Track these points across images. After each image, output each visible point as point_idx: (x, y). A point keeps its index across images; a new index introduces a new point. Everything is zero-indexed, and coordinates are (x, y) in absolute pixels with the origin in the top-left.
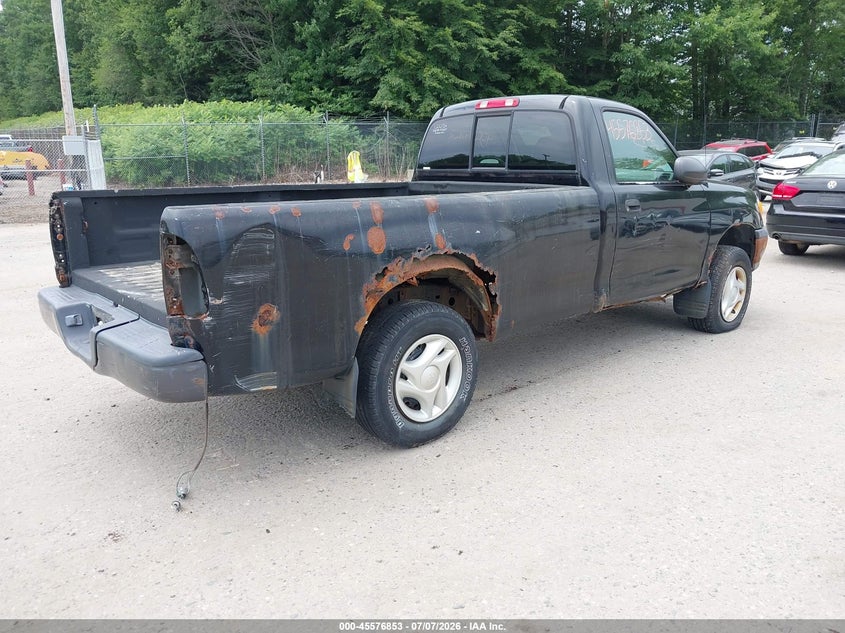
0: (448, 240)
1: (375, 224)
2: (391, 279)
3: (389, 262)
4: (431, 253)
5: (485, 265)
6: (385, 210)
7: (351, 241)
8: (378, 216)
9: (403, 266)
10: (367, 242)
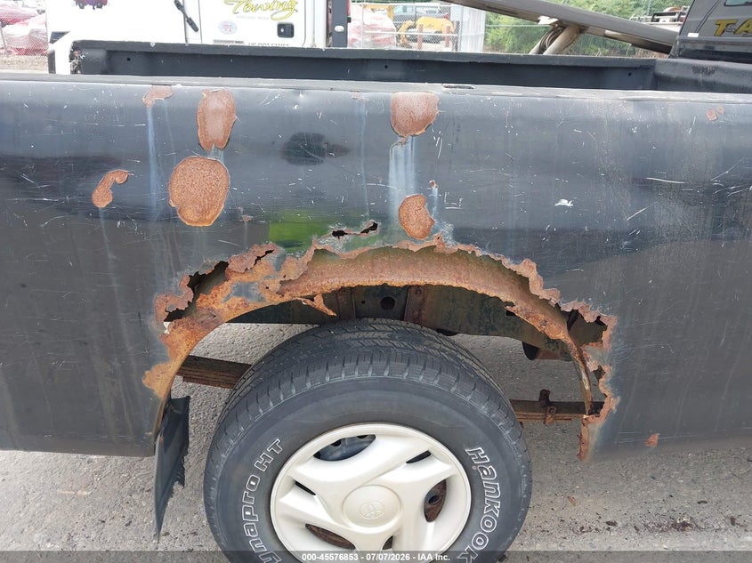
0: (443, 215)
1: (203, 152)
2: (242, 291)
3: (237, 250)
4: (377, 244)
5: (567, 296)
6: (242, 112)
7: (116, 187)
8: (216, 129)
9: (278, 267)
10: (166, 196)
